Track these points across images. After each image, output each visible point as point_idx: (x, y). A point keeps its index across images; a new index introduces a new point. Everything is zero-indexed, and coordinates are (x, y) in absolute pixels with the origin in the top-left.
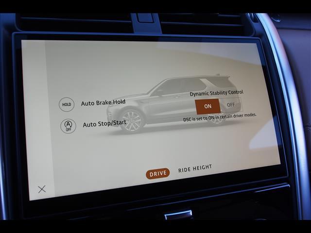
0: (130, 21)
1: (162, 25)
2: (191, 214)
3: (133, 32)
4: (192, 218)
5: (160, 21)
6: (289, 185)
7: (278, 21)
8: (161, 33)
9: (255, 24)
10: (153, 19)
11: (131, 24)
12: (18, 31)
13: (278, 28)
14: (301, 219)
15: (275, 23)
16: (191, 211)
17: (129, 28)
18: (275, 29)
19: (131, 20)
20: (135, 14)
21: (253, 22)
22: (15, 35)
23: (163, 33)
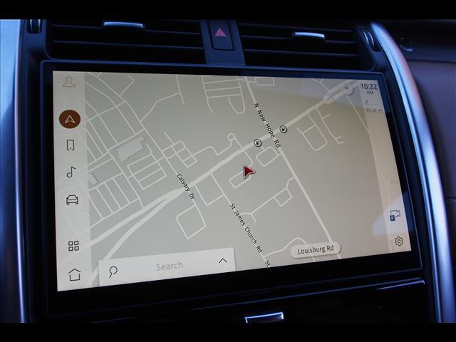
0: (202, 48)
2: (282, 317)
3: (205, 63)
5: (243, 48)
6: (423, 281)
7: (410, 50)
8: (244, 64)
9: (376, 55)
10: (233, 45)
11: (202, 52)
12: (48, 59)
13: (409, 59)
15: (404, 52)
16: (281, 313)
17: (200, 57)
21: (373, 51)
22: (45, 64)
23: (247, 65)
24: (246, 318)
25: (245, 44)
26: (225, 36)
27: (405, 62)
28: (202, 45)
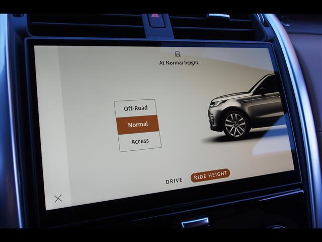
0: (142, 26)
1: (174, 30)
2: (207, 221)
5: (172, 26)
6: (302, 191)
7: (288, 25)
9: (266, 29)
10: (165, 24)
11: (143, 29)
12: (30, 37)
13: (289, 32)
15: (285, 28)
16: (207, 219)
17: (141, 33)
20: (146, 15)
21: (264, 27)
22: (28, 40)
23: (175, 38)
24: (182, 223)
25: (174, 23)
26: (158, 17)
27: (287, 34)
28: (142, 24)
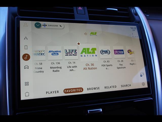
1: (89, 16)
2: (101, 111)
3: (74, 19)
4: (102, 113)
5: (88, 14)
6: (152, 99)
7: (148, 16)
8: (89, 19)
9: (136, 17)
10: (85, 13)
11: (74, 15)
12: (18, 16)
13: (148, 19)
14: (158, 115)
15: (146, 17)
16: (101, 109)
18: (146, 19)
19: (74, 13)
21: (135, 16)
22: (17, 18)
24: (88, 111)
25: (89, 12)
